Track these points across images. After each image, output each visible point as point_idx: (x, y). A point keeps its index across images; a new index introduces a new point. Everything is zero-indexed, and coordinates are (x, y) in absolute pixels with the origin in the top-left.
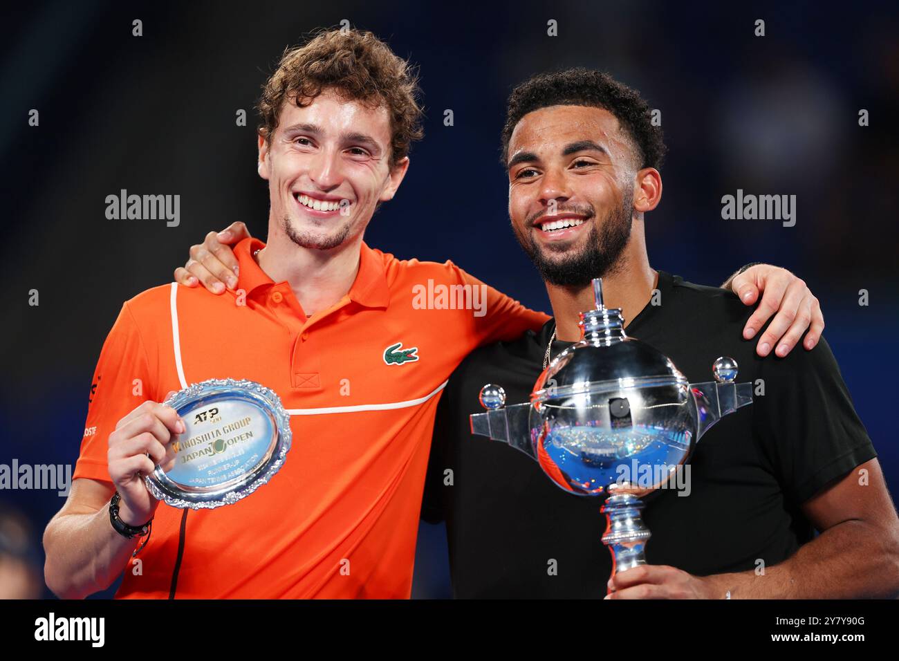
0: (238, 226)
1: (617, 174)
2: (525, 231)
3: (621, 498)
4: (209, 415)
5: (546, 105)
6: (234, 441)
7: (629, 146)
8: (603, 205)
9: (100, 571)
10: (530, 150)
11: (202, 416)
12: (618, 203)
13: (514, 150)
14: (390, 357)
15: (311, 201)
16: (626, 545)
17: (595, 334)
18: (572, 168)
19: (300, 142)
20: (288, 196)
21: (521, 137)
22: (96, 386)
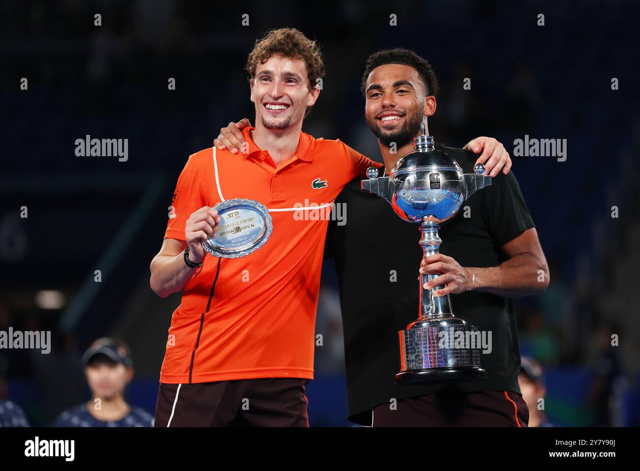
0: (245, 120)
1: (418, 97)
2: (374, 121)
3: (429, 223)
4: (234, 214)
5: (386, 63)
6: (245, 228)
7: (423, 85)
8: (410, 110)
9: (178, 283)
10: (377, 83)
11: (231, 215)
12: (418, 110)
13: (369, 83)
14: (315, 185)
15: (271, 106)
16: (430, 245)
17: (420, 146)
18: (397, 92)
19: (264, 80)
20: (261, 106)
21: (373, 78)
22: (176, 195)
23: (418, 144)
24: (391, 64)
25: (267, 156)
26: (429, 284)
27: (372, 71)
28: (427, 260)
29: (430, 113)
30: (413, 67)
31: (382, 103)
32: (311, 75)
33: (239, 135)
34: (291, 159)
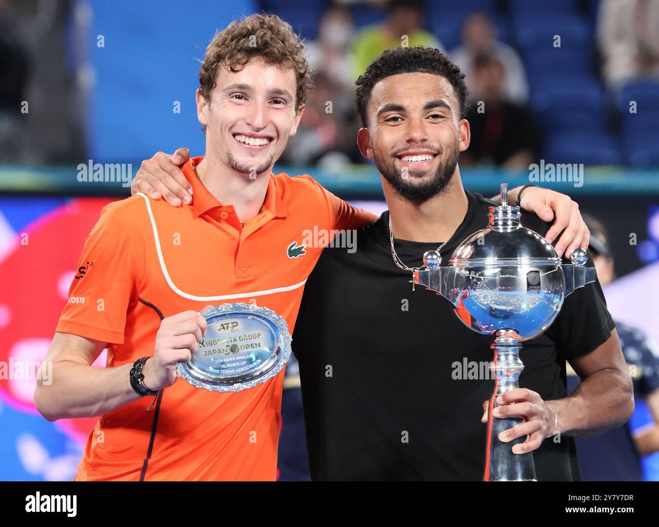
2: (390, 160)
3: (506, 340)
4: (230, 325)
11: (225, 326)
14: (291, 252)
15: (247, 139)
16: (507, 374)
17: (500, 223)
18: (428, 118)
19: (236, 97)
20: (229, 137)
21: (389, 93)
22: (84, 268)
23: (497, 218)
24: (416, 73)
25: (231, 213)
26: (508, 433)
27: (384, 80)
28: (504, 396)
29: (464, 146)
30: (446, 77)
31: (407, 134)
32: (300, 90)
33: (181, 177)
34: (262, 215)
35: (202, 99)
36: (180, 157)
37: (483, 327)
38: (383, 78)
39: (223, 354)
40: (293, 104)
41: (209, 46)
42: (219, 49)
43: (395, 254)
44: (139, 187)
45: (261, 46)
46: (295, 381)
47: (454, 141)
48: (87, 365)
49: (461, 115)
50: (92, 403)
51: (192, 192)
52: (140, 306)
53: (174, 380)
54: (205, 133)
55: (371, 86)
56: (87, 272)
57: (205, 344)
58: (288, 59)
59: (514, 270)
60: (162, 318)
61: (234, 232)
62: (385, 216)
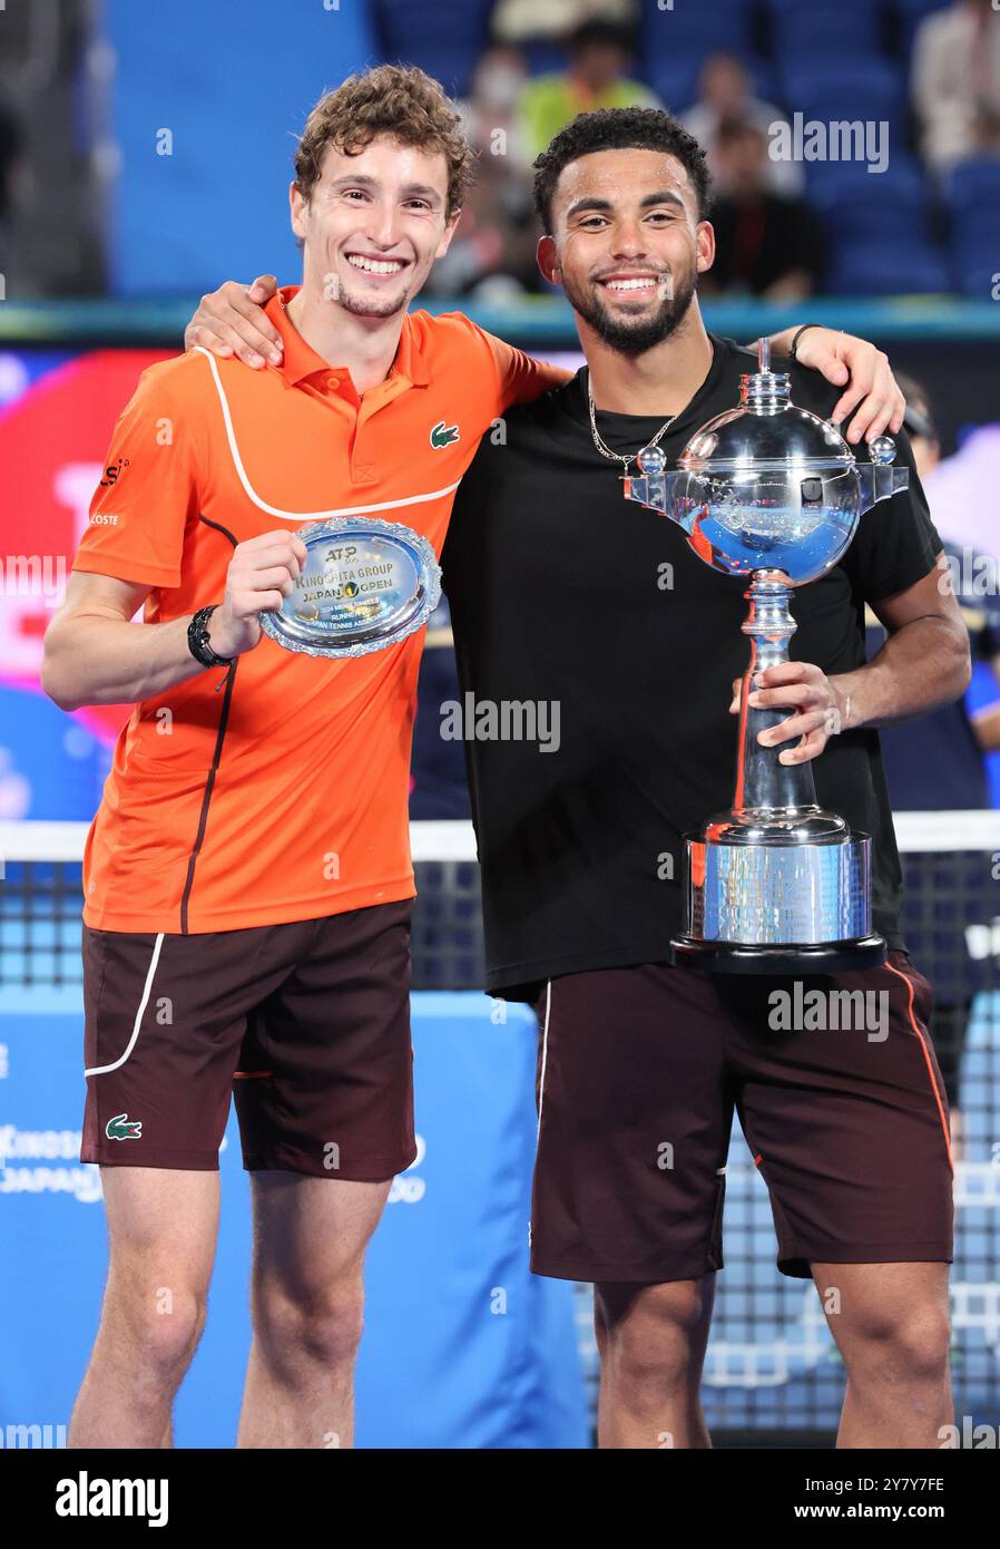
1: (690, 230)
2: (587, 288)
3: (769, 586)
4: (344, 553)
5: (615, 145)
7: (695, 199)
10: (600, 197)
11: (337, 554)
14: (436, 440)
15: (367, 262)
16: (771, 639)
17: (758, 401)
18: (647, 220)
19: (352, 196)
20: (338, 257)
21: (586, 181)
22: (115, 469)
23: (753, 393)
24: (629, 149)
25: (345, 380)
26: (772, 733)
27: (579, 160)
28: (765, 675)
29: (704, 264)
30: (676, 155)
31: (615, 246)
32: (454, 186)
33: (263, 321)
34: (392, 382)
35: (299, 198)
36: (261, 290)
37: (733, 564)
38: (576, 158)
39: (334, 599)
40: (441, 208)
41: (313, 113)
42: (328, 119)
43: (596, 435)
44: (197, 338)
45: (394, 117)
46: (445, 637)
47: (688, 256)
48: (121, 620)
49: (700, 214)
50: (131, 680)
51: (281, 347)
52: (201, 526)
53: (257, 639)
54: (303, 251)
55: (558, 170)
56: (121, 474)
57: (304, 582)
58: (435, 137)
59: (781, 476)
60: (235, 543)
61: (348, 410)
62: (583, 373)
